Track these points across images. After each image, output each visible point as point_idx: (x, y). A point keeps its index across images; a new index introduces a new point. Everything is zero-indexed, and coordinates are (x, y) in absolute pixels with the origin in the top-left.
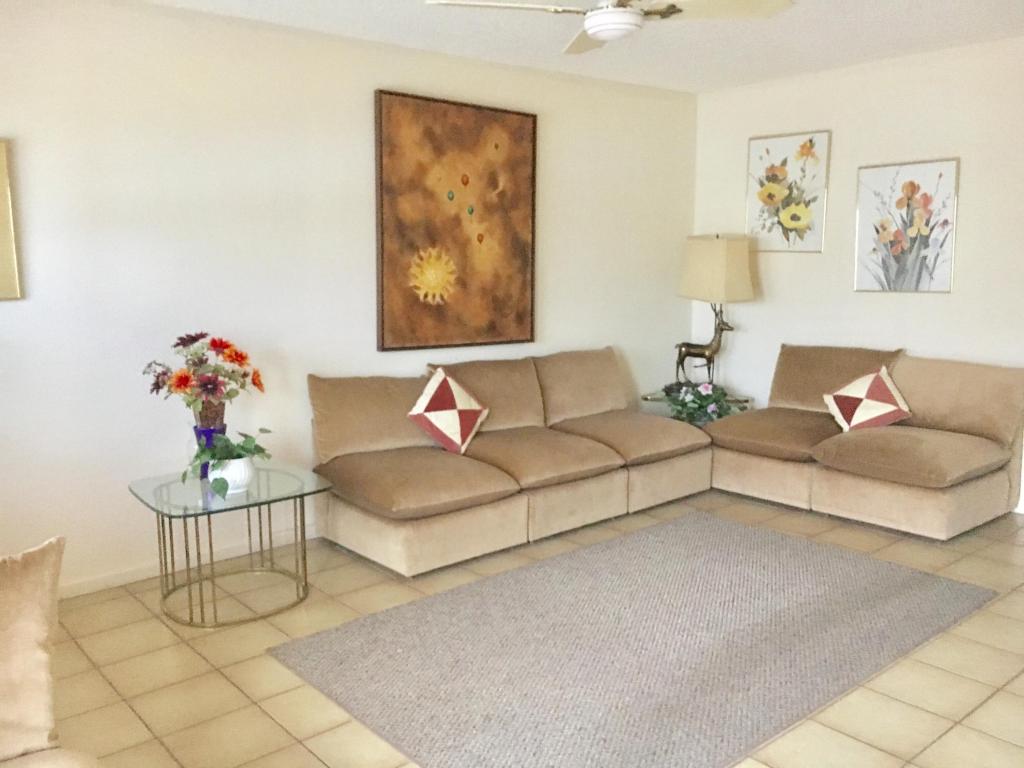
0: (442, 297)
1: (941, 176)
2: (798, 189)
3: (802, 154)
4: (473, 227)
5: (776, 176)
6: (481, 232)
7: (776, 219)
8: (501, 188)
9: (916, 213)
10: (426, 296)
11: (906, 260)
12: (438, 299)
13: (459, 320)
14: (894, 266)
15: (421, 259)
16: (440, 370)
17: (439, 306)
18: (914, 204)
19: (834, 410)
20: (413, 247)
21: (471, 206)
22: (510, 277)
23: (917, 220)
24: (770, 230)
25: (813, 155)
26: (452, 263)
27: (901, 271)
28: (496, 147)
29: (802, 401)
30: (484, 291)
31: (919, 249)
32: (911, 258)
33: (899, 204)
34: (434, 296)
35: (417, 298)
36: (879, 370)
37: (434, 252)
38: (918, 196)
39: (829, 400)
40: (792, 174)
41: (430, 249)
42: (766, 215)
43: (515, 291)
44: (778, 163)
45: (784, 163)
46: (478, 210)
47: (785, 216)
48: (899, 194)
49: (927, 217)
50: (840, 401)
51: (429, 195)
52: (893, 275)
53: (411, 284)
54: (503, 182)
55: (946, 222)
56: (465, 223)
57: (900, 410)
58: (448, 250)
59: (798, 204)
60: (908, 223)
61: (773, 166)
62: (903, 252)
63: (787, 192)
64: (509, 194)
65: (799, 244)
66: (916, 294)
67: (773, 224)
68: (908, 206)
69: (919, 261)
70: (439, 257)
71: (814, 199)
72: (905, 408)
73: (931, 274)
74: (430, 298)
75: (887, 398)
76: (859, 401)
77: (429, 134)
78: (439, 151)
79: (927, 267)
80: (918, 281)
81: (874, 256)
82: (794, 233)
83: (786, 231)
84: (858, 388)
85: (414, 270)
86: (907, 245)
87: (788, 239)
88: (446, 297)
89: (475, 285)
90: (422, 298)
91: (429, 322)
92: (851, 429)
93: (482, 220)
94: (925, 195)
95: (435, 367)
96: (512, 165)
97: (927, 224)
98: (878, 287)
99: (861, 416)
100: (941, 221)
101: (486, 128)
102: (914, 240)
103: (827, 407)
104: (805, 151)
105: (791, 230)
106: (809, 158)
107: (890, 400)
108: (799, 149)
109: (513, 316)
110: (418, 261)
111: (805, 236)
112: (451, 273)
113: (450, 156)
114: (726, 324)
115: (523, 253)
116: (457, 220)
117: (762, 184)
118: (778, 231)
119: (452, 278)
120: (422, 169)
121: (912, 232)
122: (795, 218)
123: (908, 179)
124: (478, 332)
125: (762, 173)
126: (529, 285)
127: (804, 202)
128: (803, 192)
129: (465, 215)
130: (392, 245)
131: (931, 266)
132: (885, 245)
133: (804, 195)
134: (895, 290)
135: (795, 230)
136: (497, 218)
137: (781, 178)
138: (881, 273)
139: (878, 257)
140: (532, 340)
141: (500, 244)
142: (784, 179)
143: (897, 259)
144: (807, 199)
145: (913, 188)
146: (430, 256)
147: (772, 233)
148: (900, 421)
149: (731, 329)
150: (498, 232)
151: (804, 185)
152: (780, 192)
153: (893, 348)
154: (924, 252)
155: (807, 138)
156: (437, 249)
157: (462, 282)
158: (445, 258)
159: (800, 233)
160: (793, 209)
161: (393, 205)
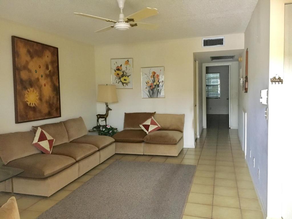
0: (35, 104)
1: (161, 70)
2: (125, 73)
3: (126, 64)
4: (43, 81)
5: (119, 69)
6: (45, 83)
7: (120, 80)
8: (49, 70)
9: (155, 79)
10: (30, 104)
11: (154, 90)
12: (34, 105)
13: (40, 112)
14: (151, 92)
15: (28, 92)
16: (39, 128)
17: (34, 107)
18: (155, 77)
19: (143, 128)
20: (26, 88)
21: (42, 75)
22: (53, 97)
23: (156, 81)
24: (118, 83)
25: (129, 64)
26: (37, 93)
27: (153, 93)
28: (47, 57)
29: (133, 127)
30: (47, 102)
31: (157, 88)
32: (155, 90)
33: (151, 77)
34: (32, 104)
35: (27, 105)
36: (152, 118)
37: (32, 89)
38: (156, 75)
39: (141, 126)
40: (123, 68)
41: (31, 89)
42: (117, 79)
43: (55, 101)
44: (119, 66)
45: (121, 66)
46: (44, 76)
47: (122, 79)
48: (151, 74)
49: (158, 80)
50: (144, 126)
51: (30, 71)
52: (151, 94)
53: (26, 100)
54: (50, 67)
55: (163, 81)
56: (40, 80)
57: (159, 127)
58: (36, 89)
59: (126, 76)
60: (154, 82)
61: (118, 66)
62: (153, 88)
63: (122, 73)
64: (52, 72)
65: (127, 87)
66: (157, 99)
67: (119, 81)
68: (154, 77)
69: (157, 91)
70: (33, 91)
71: (130, 75)
72: (160, 126)
73: (160, 94)
74: (31, 105)
75: (155, 124)
76: (149, 125)
77: (29, 52)
78: (32, 57)
79: (159, 92)
80: (157, 96)
81: (146, 90)
82: (125, 84)
83: (123, 83)
84: (148, 122)
85: (26, 96)
86: (154, 87)
87: (124, 85)
88: (36, 104)
89: (44, 100)
90: (29, 105)
91: (31, 113)
92: (149, 133)
93: (45, 79)
94: (157, 75)
95: (37, 127)
96: (52, 63)
97: (158, 82)
98: (148, 97)
99: (150, 129)
100: (162, 81)
101: (45, 51)
102: (155, 85)
103: (141, 128)
104: (126, 63)
105: (124, 83)
106: (128, 65)
107: (156, 124)
108: (125, 62)
109: (55, 109)
110: (27, 92)
111: (128, 85)
112: (37, 96)
113: (35, 59)
114: (110, 108)
115: (57, 90)
116: (38, 79)
117: (115, 71)
118: (121, 83)
119: (38, 98)
120: (27, 63)
121: (155, 84)
122: (125, 80)
123: (153, 71)
124: (46, 115)
125: (115, 68)
126: (59, 99)
127: (127, 76)
128: (127, 73)
129: (40, 77)
130: (19, 87)
131: (160, 92)
132: (149, 87)
133: (127, 74)
134: (152, 98)
135: (125, 83)
136: (49, 79)
137: (120, 69)
138: (148, 94)
139: (147, 90)
140: (60, 116)
141: (50, 87)
142: (121, 70)
143: (152, 90)
144: (128, 75)
145: (154, 73)
146: (31, 91)
147: (119, 84)
148: (159, 129)
149: (111, 110)
150: (50, 84)
151: (127, 71)
152: (121, 73)
153: (153, 112)
154: (158, 88)
155: (127, 60)
156: (33, 88)
157: (41, 99)
158: (35, 91)
159: (127, 84)
160: (124, 78)
161: (19, 74)
